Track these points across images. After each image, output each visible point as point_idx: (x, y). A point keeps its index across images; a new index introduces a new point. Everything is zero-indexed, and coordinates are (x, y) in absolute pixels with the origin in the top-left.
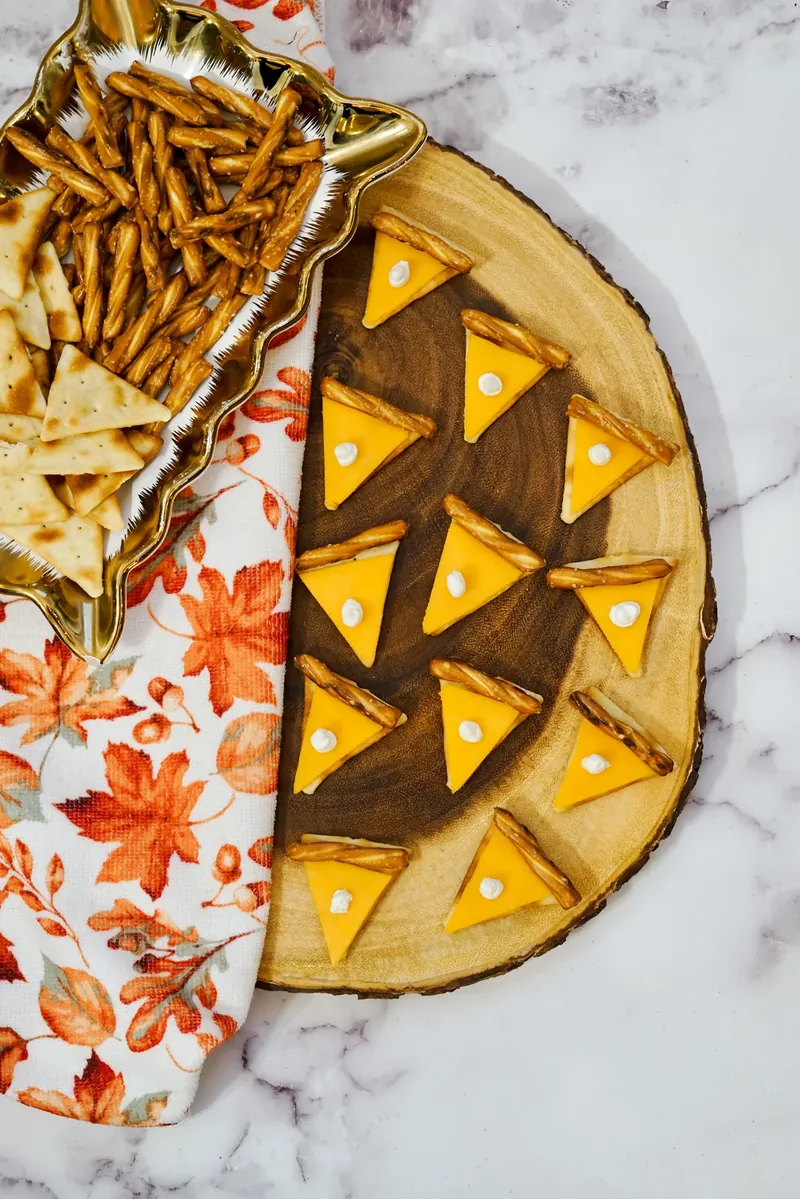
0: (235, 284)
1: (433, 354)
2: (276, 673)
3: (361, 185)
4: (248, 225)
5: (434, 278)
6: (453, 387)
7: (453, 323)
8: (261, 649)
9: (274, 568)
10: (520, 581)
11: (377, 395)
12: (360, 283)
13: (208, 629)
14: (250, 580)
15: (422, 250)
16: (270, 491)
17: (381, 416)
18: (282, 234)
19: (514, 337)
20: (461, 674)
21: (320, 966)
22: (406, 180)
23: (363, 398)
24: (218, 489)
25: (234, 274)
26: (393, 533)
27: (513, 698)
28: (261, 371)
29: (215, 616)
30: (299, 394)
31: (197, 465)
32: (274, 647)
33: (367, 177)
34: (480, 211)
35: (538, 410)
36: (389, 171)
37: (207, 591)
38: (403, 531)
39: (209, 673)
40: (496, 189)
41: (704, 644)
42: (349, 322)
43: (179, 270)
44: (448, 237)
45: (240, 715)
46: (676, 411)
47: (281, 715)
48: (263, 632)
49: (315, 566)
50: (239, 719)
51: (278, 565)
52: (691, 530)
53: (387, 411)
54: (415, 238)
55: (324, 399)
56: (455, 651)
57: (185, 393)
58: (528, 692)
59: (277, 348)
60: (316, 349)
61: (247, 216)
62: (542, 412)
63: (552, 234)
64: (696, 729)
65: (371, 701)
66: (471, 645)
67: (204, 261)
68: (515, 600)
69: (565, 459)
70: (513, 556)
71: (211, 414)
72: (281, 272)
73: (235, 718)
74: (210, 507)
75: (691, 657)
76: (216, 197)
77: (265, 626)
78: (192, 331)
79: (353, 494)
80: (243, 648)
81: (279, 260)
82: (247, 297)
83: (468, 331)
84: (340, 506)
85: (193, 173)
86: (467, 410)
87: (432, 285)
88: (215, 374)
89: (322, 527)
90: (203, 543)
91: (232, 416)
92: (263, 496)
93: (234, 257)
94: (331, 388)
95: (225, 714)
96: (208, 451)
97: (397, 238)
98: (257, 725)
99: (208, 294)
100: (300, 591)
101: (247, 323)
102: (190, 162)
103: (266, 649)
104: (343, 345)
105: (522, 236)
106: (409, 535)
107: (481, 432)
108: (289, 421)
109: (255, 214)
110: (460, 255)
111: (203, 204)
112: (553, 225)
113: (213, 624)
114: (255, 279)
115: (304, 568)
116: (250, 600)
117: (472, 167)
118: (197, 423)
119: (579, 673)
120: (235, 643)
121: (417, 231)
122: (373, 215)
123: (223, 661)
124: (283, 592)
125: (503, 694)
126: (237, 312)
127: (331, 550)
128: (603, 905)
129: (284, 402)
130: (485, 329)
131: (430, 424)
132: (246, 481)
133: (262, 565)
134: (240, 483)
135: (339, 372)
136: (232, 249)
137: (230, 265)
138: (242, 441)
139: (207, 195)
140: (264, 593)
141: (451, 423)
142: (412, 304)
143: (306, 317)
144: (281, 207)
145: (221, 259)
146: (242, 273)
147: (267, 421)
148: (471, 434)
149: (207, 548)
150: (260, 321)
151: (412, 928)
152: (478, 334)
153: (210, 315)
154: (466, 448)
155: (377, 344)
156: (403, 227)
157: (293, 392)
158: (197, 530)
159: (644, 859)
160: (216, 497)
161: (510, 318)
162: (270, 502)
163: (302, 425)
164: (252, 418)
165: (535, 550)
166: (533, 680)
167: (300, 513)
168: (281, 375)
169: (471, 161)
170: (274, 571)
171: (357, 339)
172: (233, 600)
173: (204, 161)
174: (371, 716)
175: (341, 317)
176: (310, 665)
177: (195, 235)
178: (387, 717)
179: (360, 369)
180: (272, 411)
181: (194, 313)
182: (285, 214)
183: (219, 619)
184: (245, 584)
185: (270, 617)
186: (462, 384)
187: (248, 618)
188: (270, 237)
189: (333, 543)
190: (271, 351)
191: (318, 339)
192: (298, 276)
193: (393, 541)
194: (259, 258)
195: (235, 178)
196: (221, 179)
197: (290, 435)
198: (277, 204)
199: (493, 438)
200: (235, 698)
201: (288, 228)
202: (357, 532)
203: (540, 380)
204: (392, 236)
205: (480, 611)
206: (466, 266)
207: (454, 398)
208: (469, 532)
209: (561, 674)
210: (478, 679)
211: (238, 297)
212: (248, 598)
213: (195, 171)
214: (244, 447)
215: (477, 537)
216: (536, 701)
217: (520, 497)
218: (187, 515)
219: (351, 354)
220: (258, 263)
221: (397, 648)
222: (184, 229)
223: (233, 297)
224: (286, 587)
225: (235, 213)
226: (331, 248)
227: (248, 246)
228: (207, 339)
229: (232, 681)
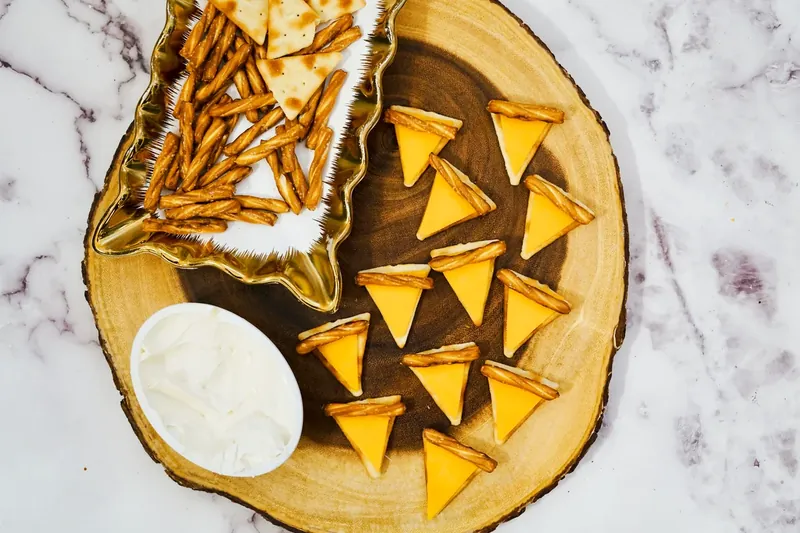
21: (335, 523)
34: (510, 46)
40: (522, 33)
41: (614, 352)
46: (618, 197)
52: (617, 275)
63: (555, 69)
64: (600, 406)
75: (604, 358)
105: (535, 66)
112: (556, 63)
117: (509, 16)
119: (530, 358)
128: (523, 510)
151: (398, 508)
159: (554, 484)
169: (509, 12)
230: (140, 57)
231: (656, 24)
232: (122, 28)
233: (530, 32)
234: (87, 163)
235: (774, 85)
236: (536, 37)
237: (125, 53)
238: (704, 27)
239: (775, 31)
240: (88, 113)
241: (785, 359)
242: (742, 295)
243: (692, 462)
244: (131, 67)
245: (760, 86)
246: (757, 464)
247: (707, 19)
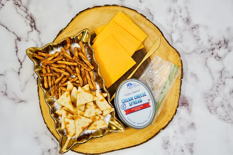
230: (35, 26)
231: (169, 35)
232: (31, 17)
234: (17, 51)
235: (197, 54)
237: (31, 24)
238: (182, 37)
239: (199, 41)
240: (19, 39)
241: (193, 125)
242: (183, 107)
243: (166, 148)
244: (32, 28)
245: (194, 54)
246: (183, 151)
247: (182, 35)
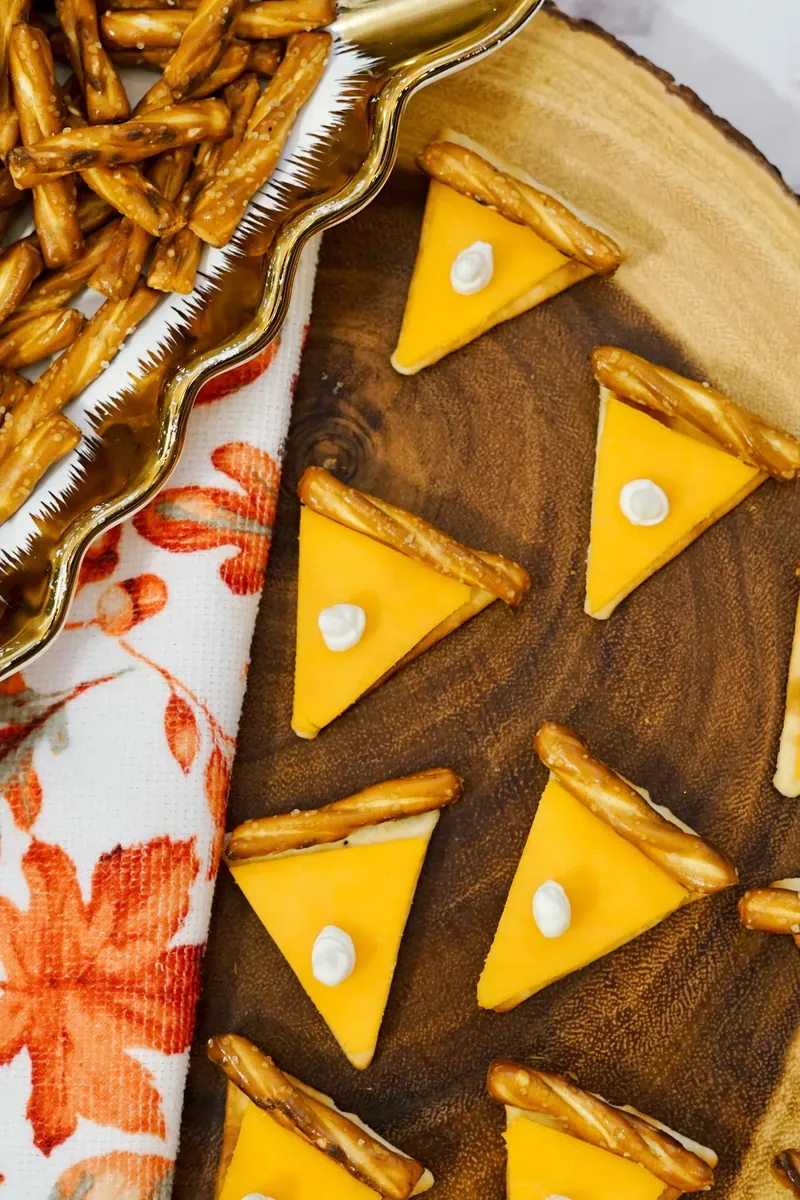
0: (138, 268)
1: (530, 433)
2: (167, 1072)
3: (406, 83)
4: (172, 152)
5: (541, 282)
6: (567, 503)
7: (576, 375)
8: (140, 1021)
9: (175, 853)
10: (683, 909)
11: (412, 510)
12: (393, 282)
13: (35, 971)
14: (128, 876)
15: (521, 222)
16: (180, 694)
17: (417, 553)
18: (239, 172)
19: (696, 409)
20: (552, 1097)
22: (496, 82)
23: (384, 515)
24: (76, 682)
25: (136, 248)
26: (428, 794)
27: (656, 1157)
28: (176, 450)
29: (50, 943)
30: (253, 499)
31: (32, 634)
32: (168, 1018)
33: (418, 70)
34: (643, 153)
35: (738, 560)
36: (464, 59)
37: (38, 891)
38: (449, 792)
39: (29, 1062)
40: (676, 112)
42: (363, 358)
43: (28, 232)
44: (576, 200)
45: (88, 1155)
47: (173, 1157)
48: (146, 986)
49: (264, 852)
50: (85, 1161)
51: (187, 847)
53: (431, 544)
54: (510, 199)
55: (305, 512)
56: (539, 1047)
57: (19, 484)
58: (689, 1144)
59: (215, 403)
60: (294, 407)
61: (170, 133)
62: (745, 564)
65: (361, 1142)
66: (575, 1035)
67: (78, 219)
68: (670, 945)
69: (787, 663)
70: (672, 859)
71: (70, 529)
72: (232, 249)
73: (77, 1160)
74: (56, 716)
76: (111, 91)
77: (152, 972)
78: (44, 358)
79: (351, 708)
80: (103, 1015)
81: (231, 225)
82: (161, 296)
83: (604, 393)
84: (323, 732)
85: (67, 40)
86: (593, 551)
87: (538, 295)
88: (84, 448)
89: (284, 772)
90: (37, 790)
91: (116, 533)
92: (165, 703)
93: (138, 213)
94: (320, 490)
95: (56, 1151)
96: (57, 605)
97: (473, 197)
98: (121, 1179)
99: (82, 286)
100: (229, 902)
101: (155, 349)
102: (63, 18)
103: (150, 1021)
104: (350, 405)
105: (724, 206)
106: (460, 800)
107: (620, 598)
108: (230, 551)
109: (185, 131)
110: (597, 237)
111: (83, 105)
112: (788, 190)
113: (46, 961)
114: (179, 260)
115: (243, 856)
116: (124, 915)
117: (631, 65)
118: (40, 547)
120: (87, 1004)
121: (513, 184)
122: (427, 147)
123: (62, 1040)
124: (193, 904)
125: (636, 1146)
126: (138, 326)
127: (297, 822)
129: (220, 511)
130: (640, 389)
131: (517, 576)
132: (131, 669)
133: (155, 845)
134: (121, 673)
135: (338, 457)
136: (136, 197)
137: (130, 230)
138: (132, 586)
139: (93, 84)
140: (154, 905)
141: (560, 576)
142: (495, 331)
143: (278, 343)
144: (240, 121)
145: (114, 216)
146: (153, 247)
147: (185, 549)
148: (600, 603)
149: (44, 801)
150: (184, 346)
152: (624, 398)
153: (82, 326)
154: (586, 628)
155: (417, 407)
156: (487, 175)
157: (242, 493)
158: (26, 762)
160: (70, 698)
161: (690, 371)
162: (179, 715)
163: (256, 562)
164: (155, 541)
165: (717, 849)
166: (698, 1115)
167: (241, 742)
168: (219, 457)
169: (629, 53)
170: (178, 861)
171: (379, 394)
172: (89, 913)
173: (92, 17)
174: (358, 1174)
175: (350, 347)
176: (241, 1058)
177: (61, 164)
178: (391, 1179)
179: (380, 454)
180: (196, 530)
181: (51, 320)
182: (250, 134)
183: (59, 951)
184: (117, 883)
185: (164, 954)
186: (586, 498)
187: (118, 954)
188: (215, 178)
189: (304, 807)
190: (203, 407)
191: (300, 389)
192: (266, 259)
193: (428, 809)
194: (189, 219)
195: (151, 55)
196: (126, 58)
197: (228, 581)
198: (234, 114)
199: (645, 616)
200: (81, 1120)
201: (254, 161)
202: (355, 790)
203: (746, 499)
204: (461, 192)
205: (597, 968)
206: (609, 260)
207: (567, 523)
208: (585, 802)
209: (756, 1108)
210: (584, 1109)
211: (141, 296)
212: (121, 910)
213: (72, 36)
214: (135, 600)
215: (600, 816)
216: (703, 1163)
217: (691, 735)
218: (10, 730)
219: (365, 424)
220: (186, 228)
221: (419, 1032)
222: (38, 150)
223: (132, 294)
224: (201, 892)
225: (146, 125)
226: (338, 206)
227: (169, 194)
228: (73, 375)
229: (77, 1084)
233: (700, 106)
236: (720, 123)
